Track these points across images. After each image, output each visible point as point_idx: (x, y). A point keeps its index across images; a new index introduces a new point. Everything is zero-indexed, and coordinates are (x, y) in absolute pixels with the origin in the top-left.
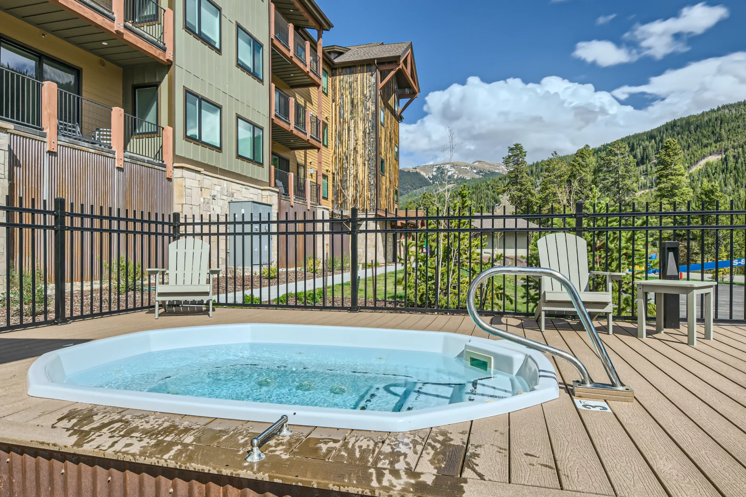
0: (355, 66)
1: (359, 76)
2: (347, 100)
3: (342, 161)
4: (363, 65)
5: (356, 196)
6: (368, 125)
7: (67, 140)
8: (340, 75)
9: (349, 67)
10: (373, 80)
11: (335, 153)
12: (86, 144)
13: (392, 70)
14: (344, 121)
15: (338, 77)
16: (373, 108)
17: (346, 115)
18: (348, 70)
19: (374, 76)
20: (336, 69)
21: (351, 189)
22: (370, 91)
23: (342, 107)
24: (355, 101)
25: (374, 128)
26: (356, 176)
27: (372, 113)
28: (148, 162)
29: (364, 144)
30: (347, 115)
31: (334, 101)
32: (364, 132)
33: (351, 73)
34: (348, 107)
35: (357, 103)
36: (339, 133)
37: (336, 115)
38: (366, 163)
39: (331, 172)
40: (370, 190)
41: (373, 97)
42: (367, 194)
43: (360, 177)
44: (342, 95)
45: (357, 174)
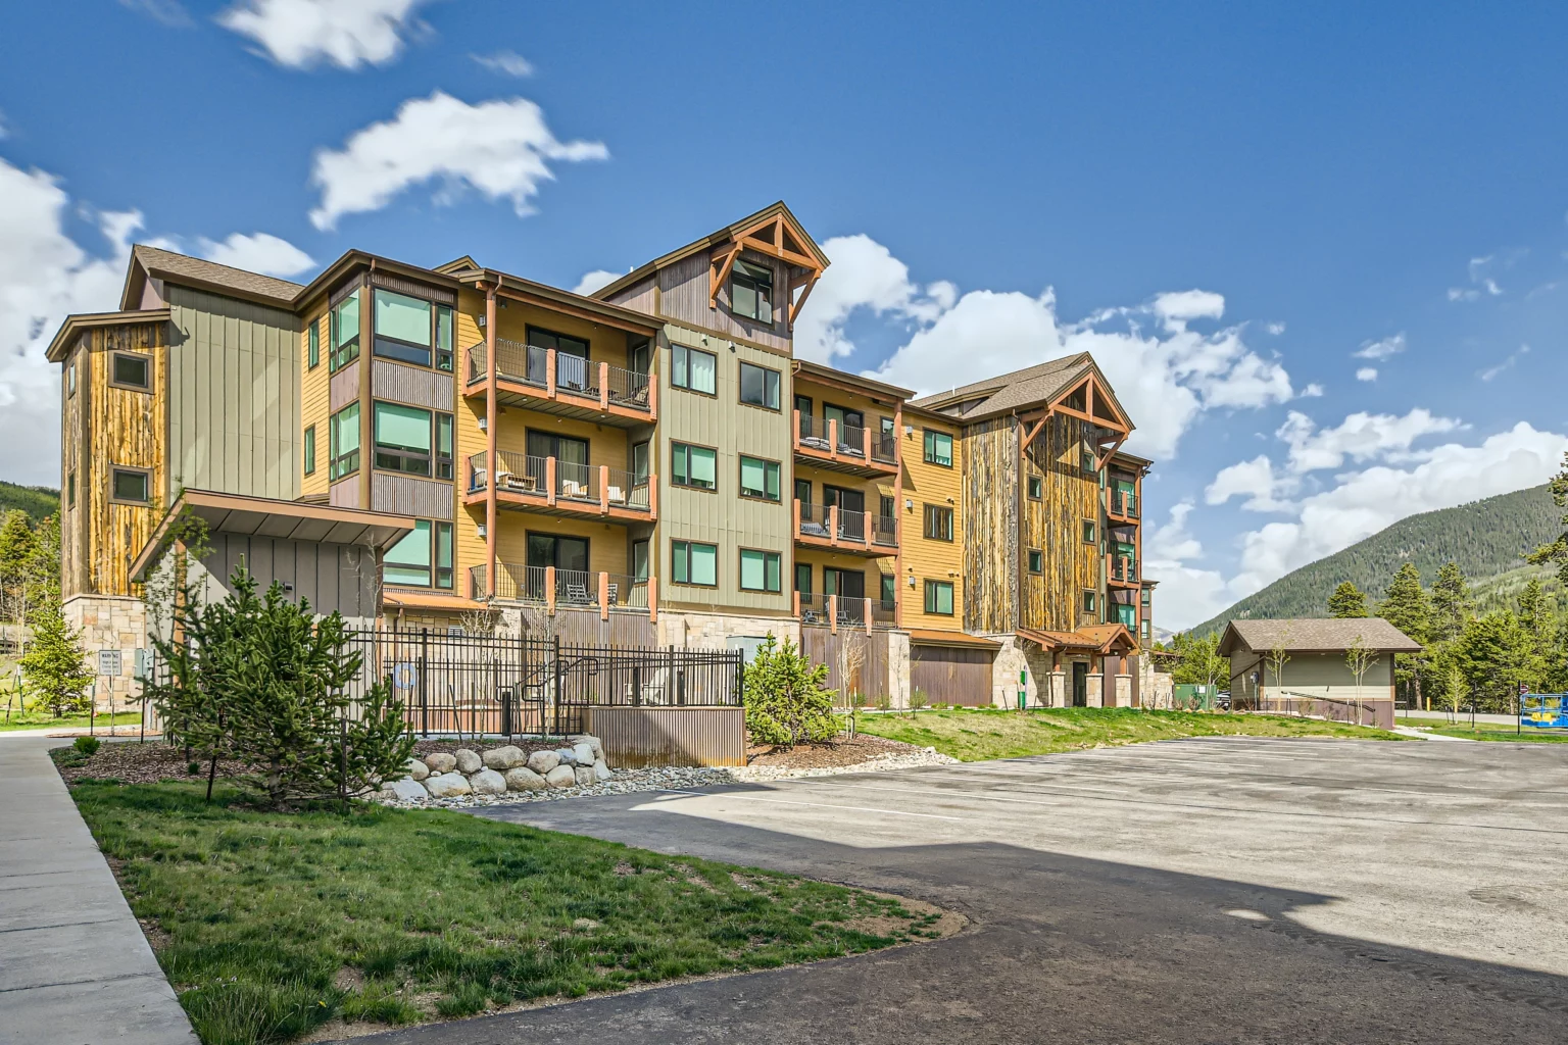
0: (992, 420)
1: (997, 434)
2: (982, 470)
3: (976, 560)
4: (1001, 418)
5: (994, 610)
6: (1008, 504)
7: (563, 605)
8: (972, 435)
9: (984, 422)
10: (1014, 437)
11: (966, 548)
12: (577, 606)
13: (1039, 420)
14: (978, 501)
15: (969, 438)
16: (1014, 479)
17: (979, 493)
18: (982, 426)
19: (1016, 431)
20: (967, 427)
21: (987, 598)
22: (1010, 454)
23: (975, 481)
24: (992, 470)
25: (1016, 508)
26: (993, 581)
27: (1014, 486)
28: (632, 611)
29: (1003, 532)
30: (981, 493)
31: (964, 473)
32: (1003, 514)
33: (987, 430)
34: (983, 480)
35: (994, 473)
36: (972, 518)
37: (967, 493)
38: (1006, 559)
39: (961, 575)
40: (1011, 601)
41: (1014, 462)
42: (1007, 605)
43: (999, 582)
44: (975, 463)
45: (994, 576)
